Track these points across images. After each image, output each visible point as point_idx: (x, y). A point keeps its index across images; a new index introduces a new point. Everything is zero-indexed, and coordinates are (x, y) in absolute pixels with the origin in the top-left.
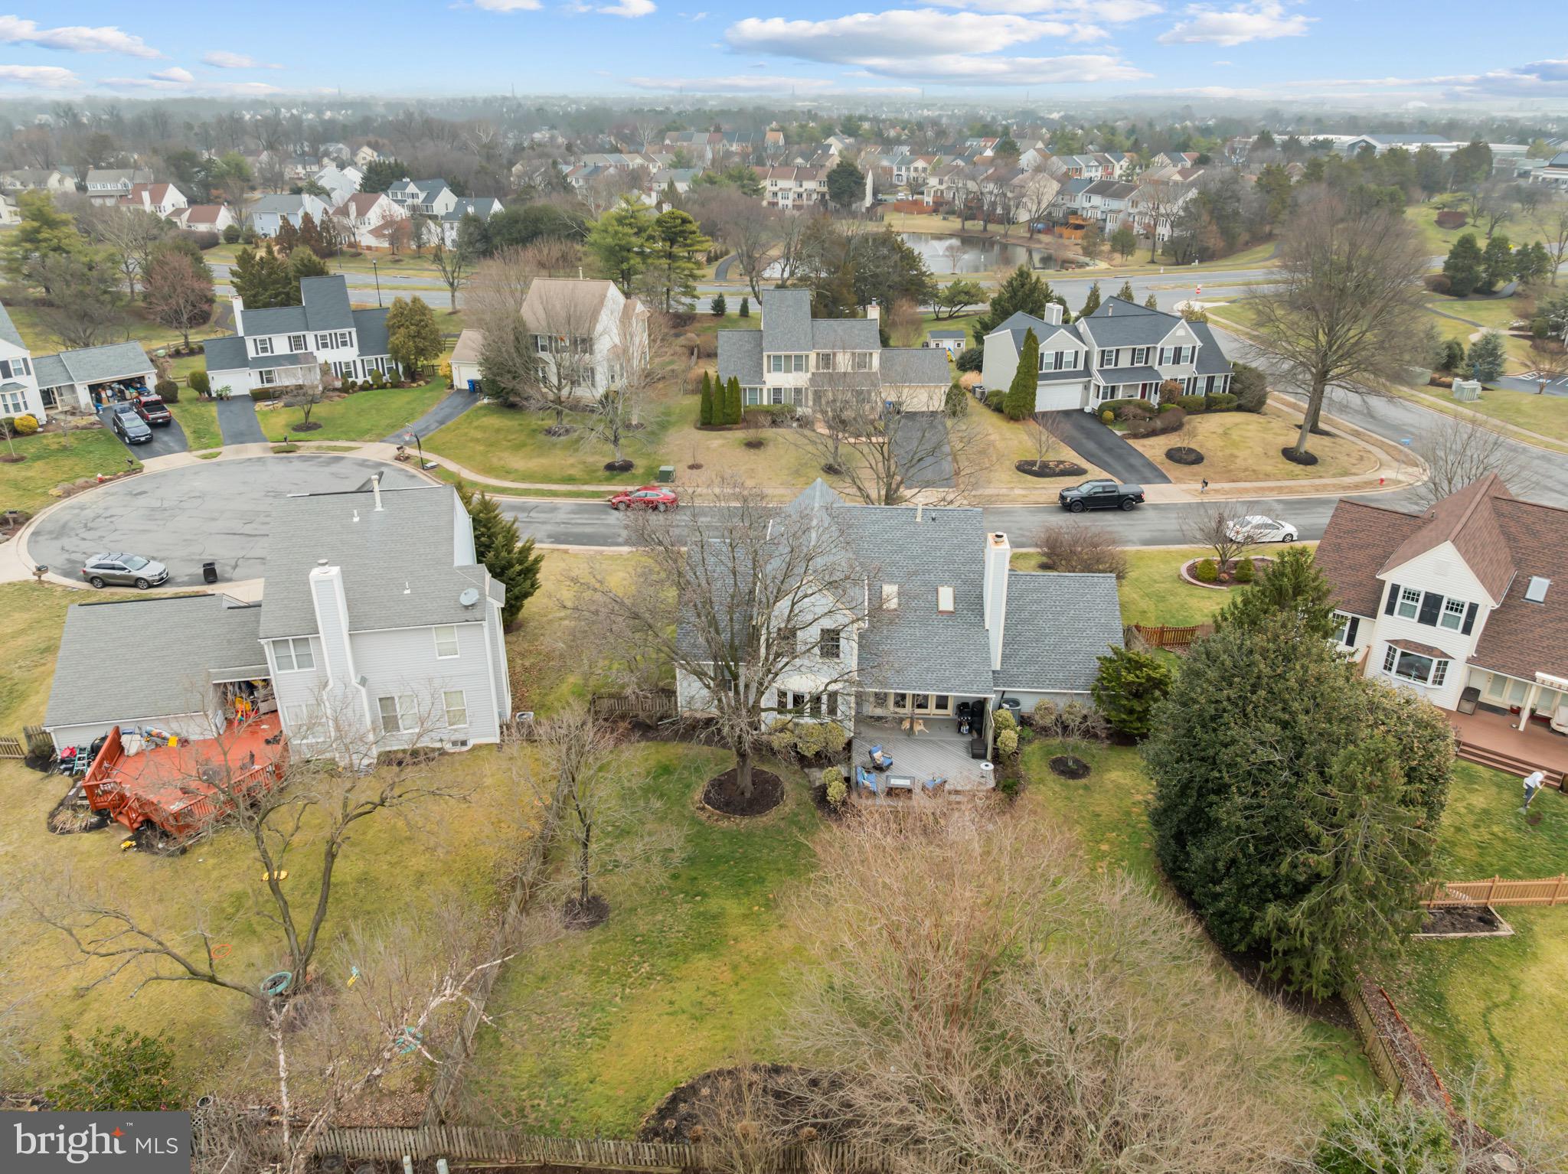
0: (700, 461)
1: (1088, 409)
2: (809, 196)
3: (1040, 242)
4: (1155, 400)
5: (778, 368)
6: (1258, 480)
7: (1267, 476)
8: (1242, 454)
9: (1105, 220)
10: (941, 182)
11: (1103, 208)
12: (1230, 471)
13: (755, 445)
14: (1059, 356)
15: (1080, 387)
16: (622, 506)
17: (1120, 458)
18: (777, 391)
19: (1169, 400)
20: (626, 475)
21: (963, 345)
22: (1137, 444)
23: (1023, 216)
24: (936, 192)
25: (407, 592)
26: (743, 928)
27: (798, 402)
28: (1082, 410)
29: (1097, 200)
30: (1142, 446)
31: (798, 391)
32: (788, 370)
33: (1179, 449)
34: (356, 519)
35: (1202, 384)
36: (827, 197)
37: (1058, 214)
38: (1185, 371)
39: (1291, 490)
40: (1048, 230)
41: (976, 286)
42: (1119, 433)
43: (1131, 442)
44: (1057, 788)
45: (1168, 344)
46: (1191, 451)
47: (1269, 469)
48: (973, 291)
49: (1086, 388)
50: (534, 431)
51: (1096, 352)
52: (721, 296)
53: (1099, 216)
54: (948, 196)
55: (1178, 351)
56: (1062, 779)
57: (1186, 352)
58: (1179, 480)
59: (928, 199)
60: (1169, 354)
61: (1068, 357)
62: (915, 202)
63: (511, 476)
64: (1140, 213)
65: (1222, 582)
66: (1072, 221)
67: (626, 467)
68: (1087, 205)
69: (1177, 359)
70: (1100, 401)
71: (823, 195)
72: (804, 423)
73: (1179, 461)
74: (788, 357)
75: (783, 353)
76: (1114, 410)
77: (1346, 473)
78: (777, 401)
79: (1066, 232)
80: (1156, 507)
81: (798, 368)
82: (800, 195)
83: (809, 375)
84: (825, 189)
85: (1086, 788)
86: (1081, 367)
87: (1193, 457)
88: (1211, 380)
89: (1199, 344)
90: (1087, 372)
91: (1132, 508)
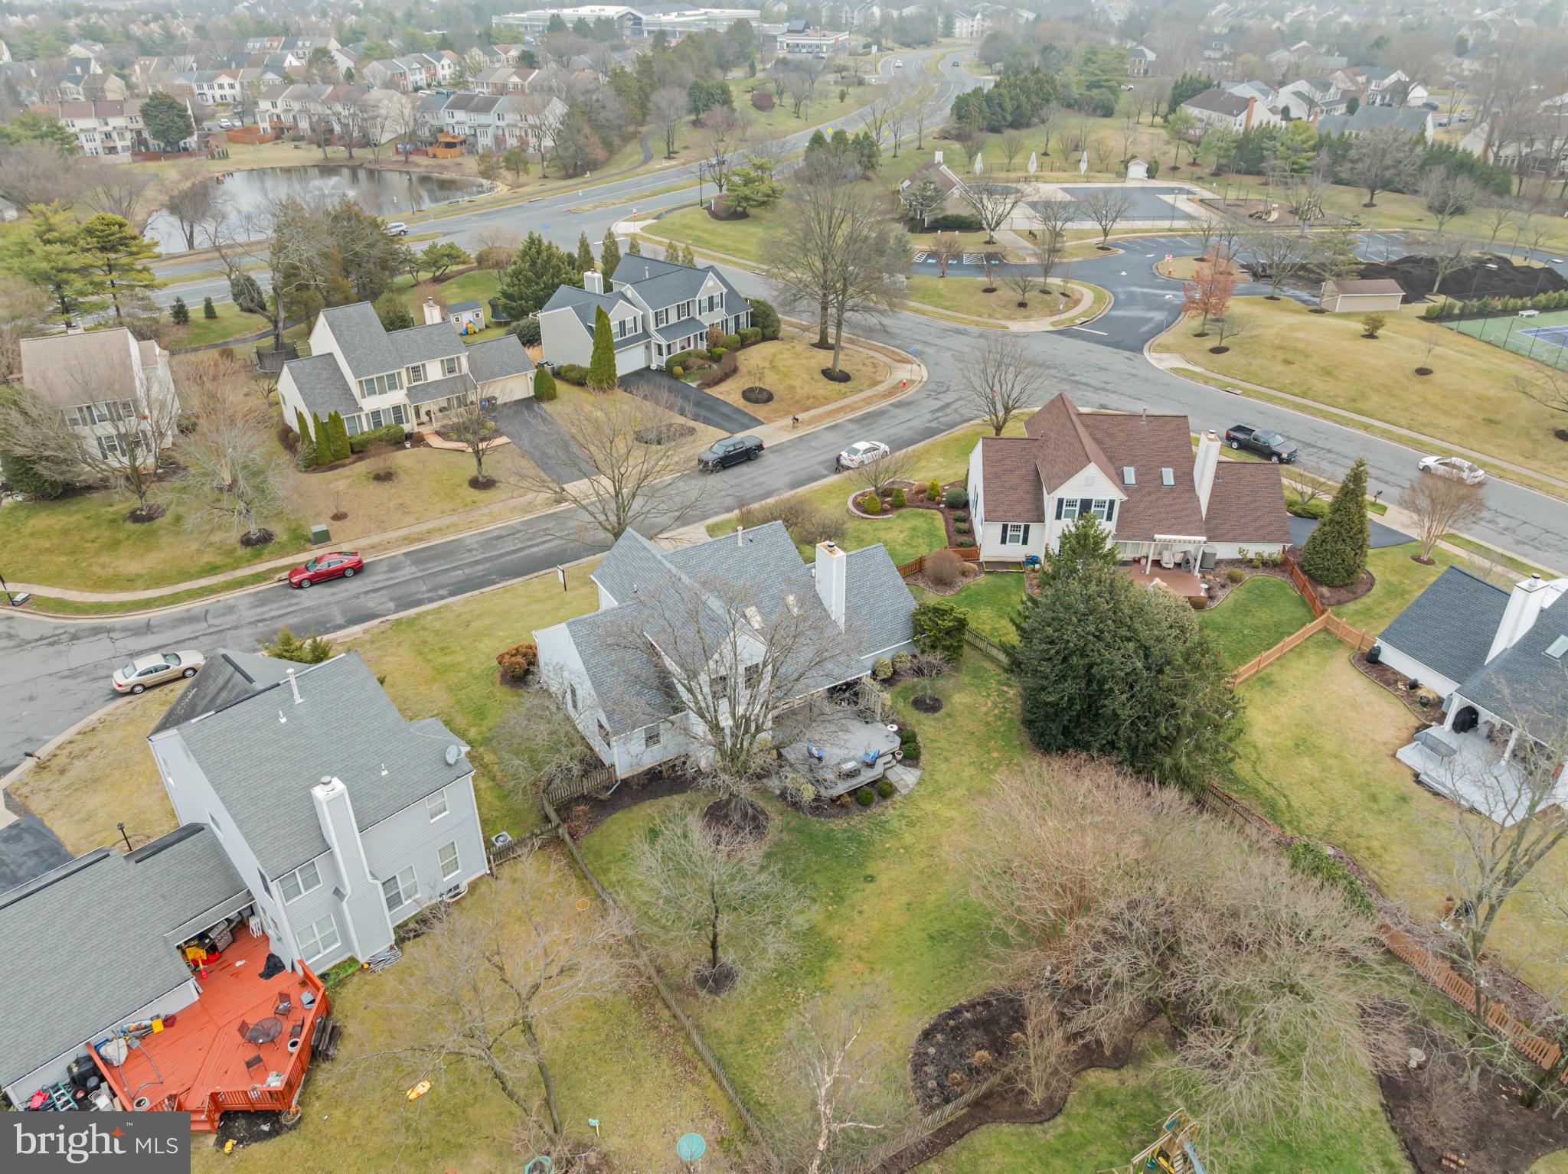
0: (343, 510)
1: (654, 366)
2: (121, 135)
3: (417, 165)
4: (703, 346)
5: (372, 392)
6: (822, 405)
7: (827, 400)
8: (797, 383)
9: (475, 135)
10: (274, 105)
11: (470, 123)
12: (797, 402)
13: (384, 477)
14: (622, 324)
15: (642, 348)
16: (306, 584)
17: (710, 409)
18: (376, 414)
19: (715, 345)
20: (270, 547)
21: (481, 315)
22: (714, 392)
23: (385, 138)
24: (271, 117)
25: (384, 773)
26: (837, 927)
27: (399, 420)
28: (648, 368)
29: (460, 115)
30: (720, 392)
31: (397, 409)
32: (383, 392)
33: (752, 390)
34: (283, 720)
35: (732, 324)
36: (146, 134)
37: (424, 133)
38: (719, 315)
39: (850, 408)
40: (417, 151)
41: (451, 246)
42: (694, 385)
43: (708, 391)
44: (933, 724)
45: (702, 296)
46: (761, 390)
47: (821, 392)
48: (453, 252)
49: (648, 347)
50: (114, 521)
51: (651, 313)
52: (178, 300)
53: (467, 131)
54: (287, 120)
55: (711, 299)
56: (930, 715)
57: (717, 300)
58: (770, 420)
59: (265, 125)
60: (705, 304)
61: (629, 325)
62: (247, 130)
63: (139, 583)
64: (508, 125)
65: (884, 512)
66: (442, 139)
67: (266, 538)
68: (452, 121)
69: (711, 309)
70: (665, 357)
71: (139, 133)
72: (417, 440)
73: (756, 401)
74: (380, 379)
75: (374, 376)
76: (680, 364)
77: (875, 383)
78: (378, 424)
79: (440, 151)
80: (775, 450)
81: (393, 387)
82: (108, 135)
83: (405, 391)
84: (140, 124)
85: (949, 715)
86: (640, 330)
87: (765, 396)
88: (737, 318)
89: (725, 290)
90: (646, 334)
91: (757, 457)
